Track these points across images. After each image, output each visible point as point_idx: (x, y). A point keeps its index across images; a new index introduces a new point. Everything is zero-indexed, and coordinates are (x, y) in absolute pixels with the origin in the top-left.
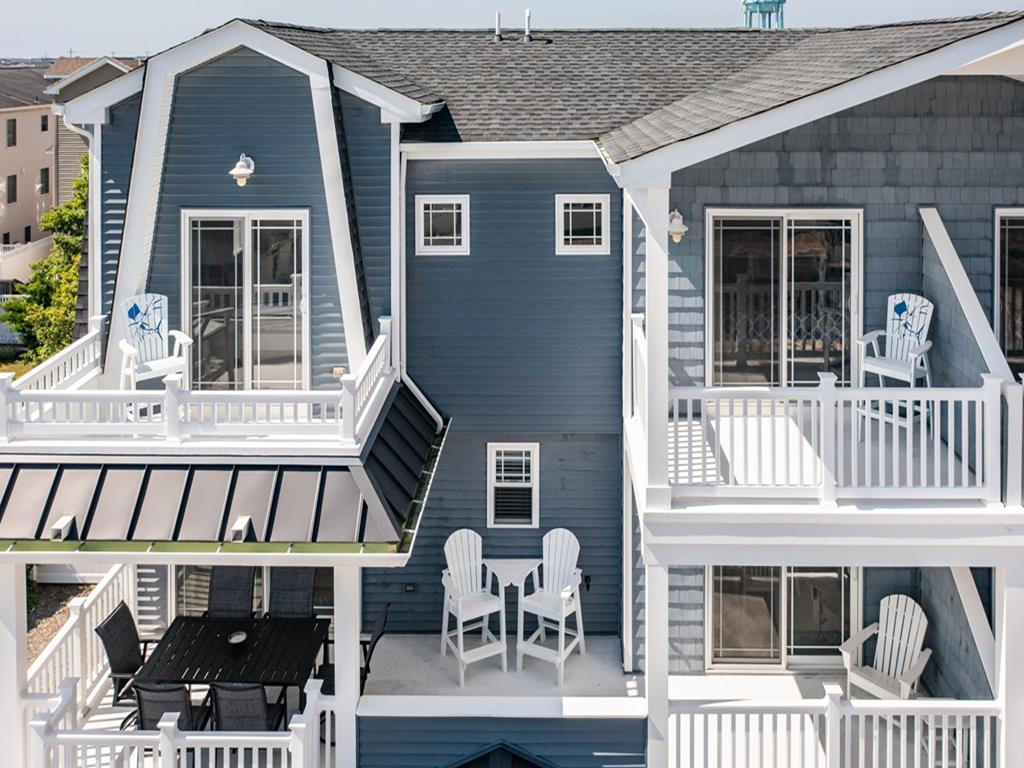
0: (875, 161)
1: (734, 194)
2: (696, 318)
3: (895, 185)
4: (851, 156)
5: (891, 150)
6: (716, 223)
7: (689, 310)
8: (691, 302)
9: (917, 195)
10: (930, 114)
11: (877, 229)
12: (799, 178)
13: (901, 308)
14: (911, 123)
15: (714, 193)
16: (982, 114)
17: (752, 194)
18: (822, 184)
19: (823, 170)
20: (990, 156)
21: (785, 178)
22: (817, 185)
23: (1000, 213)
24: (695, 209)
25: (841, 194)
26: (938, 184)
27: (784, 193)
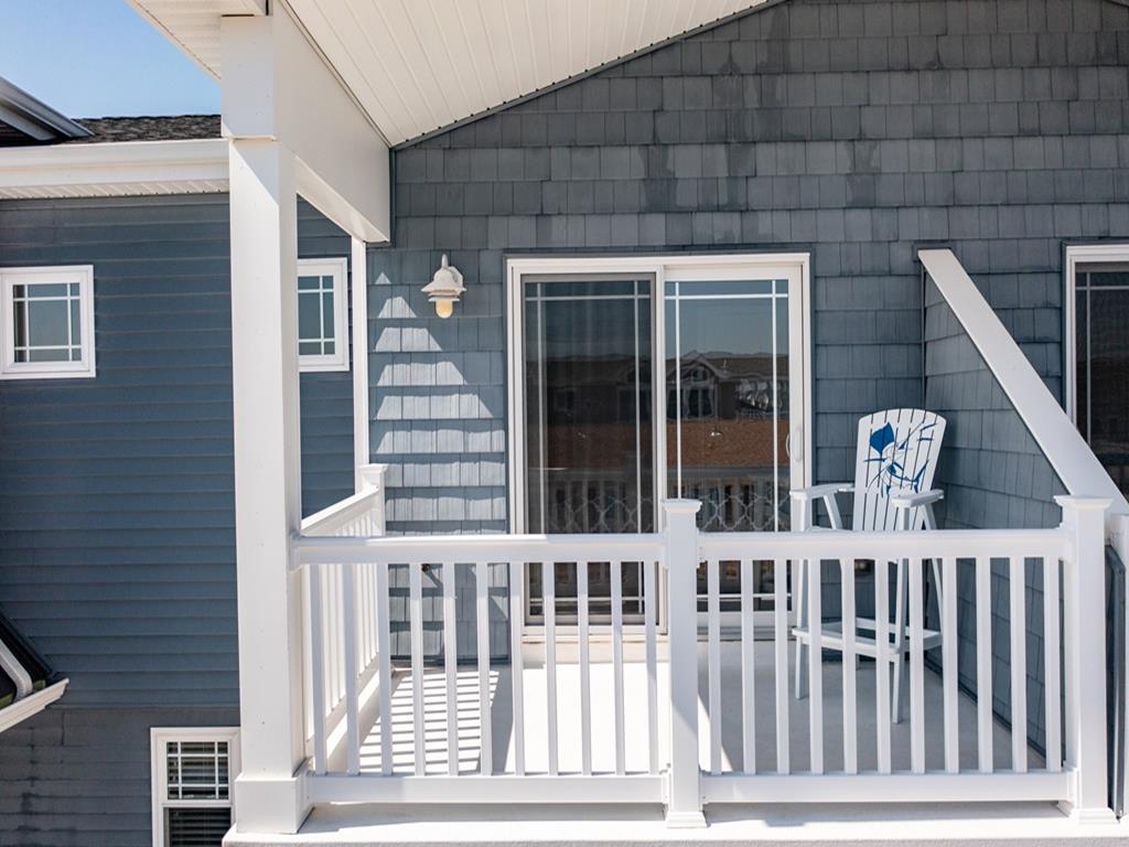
0: (830, 159)
1: (559, 230)
2: (491, 473)
3: (872, 207)
4: (783, 151)
5: (861, 138)
6: (529, 288)
7: (478, 457)
8: (481, 442)
9: (914, 223)
10: (937, 65)
11: (836, 291)
12: (686, 196)
13: (882, 438)
14: (902, 84)
15: (523, 229)
16: (1037, 64)
17: (596, 230)
18: (729, 208)
19: (732, 178)
20: (1053, 144)
21: (659, 197)
22: (719, 209)
23: (1076, 254)
24: (488, 261)
25: (765, 225)
26: (953, 203)
27: (657, 227)
